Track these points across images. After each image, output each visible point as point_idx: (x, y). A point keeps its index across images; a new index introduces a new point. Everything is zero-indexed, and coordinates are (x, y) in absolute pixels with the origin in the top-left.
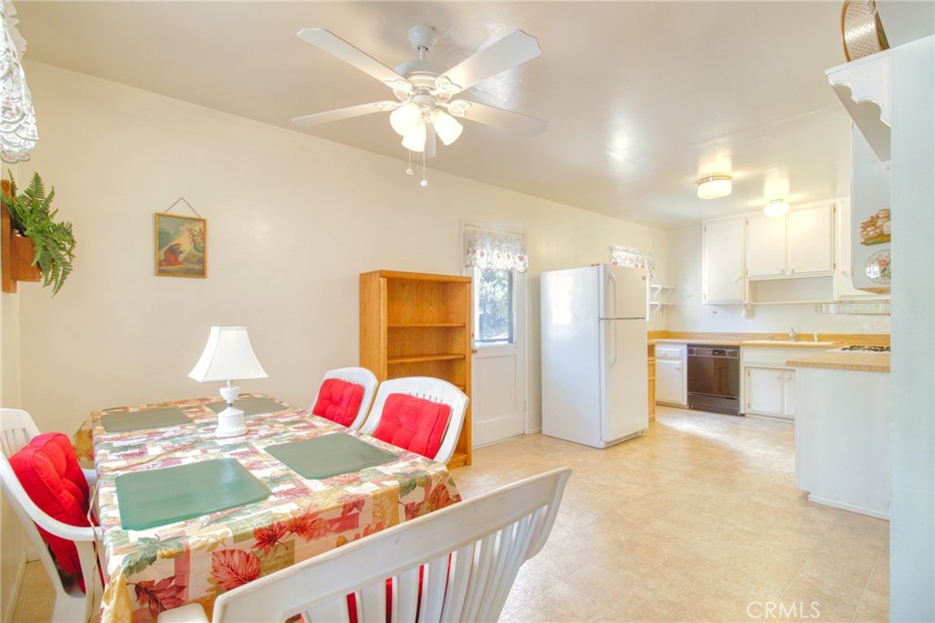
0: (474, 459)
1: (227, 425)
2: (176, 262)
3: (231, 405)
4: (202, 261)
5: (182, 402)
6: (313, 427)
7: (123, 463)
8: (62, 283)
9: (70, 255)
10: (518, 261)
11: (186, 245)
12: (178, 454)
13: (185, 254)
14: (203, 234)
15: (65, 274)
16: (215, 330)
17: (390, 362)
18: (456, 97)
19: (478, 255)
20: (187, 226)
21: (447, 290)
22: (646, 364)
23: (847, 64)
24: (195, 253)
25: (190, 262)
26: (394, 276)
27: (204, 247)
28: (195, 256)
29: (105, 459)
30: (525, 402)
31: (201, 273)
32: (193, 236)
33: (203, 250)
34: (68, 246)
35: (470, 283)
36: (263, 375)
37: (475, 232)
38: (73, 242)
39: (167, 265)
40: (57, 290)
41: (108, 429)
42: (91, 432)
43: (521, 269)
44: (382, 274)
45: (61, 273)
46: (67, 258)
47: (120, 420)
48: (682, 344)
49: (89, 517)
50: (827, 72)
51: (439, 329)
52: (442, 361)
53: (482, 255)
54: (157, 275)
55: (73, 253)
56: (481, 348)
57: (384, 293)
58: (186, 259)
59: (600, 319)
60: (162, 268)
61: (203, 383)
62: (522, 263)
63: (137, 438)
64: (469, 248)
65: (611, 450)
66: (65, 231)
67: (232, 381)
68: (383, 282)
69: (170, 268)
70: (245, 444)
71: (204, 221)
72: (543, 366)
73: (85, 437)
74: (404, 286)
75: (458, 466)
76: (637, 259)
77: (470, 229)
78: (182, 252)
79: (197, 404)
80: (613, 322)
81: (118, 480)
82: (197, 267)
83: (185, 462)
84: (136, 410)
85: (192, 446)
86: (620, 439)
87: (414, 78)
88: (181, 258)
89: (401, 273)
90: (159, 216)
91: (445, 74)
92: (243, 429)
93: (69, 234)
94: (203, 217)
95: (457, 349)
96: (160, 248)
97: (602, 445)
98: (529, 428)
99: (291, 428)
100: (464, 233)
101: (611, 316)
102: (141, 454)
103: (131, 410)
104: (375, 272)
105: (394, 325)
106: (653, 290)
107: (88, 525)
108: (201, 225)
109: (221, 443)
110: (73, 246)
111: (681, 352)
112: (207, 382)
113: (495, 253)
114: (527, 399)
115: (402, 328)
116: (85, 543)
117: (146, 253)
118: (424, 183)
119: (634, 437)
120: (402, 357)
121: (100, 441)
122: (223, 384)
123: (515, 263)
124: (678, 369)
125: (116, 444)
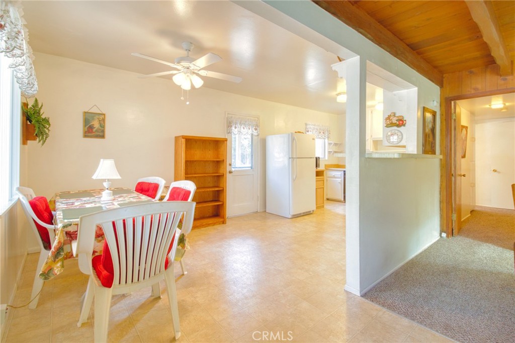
0: (228, 221)
1: (106, 196)
2: (92, 132)
3: (107, 189)
4: (103, 131)
5: (92, 190)
6: (140, 198)
7: (66, 206)
8: (45, 141)
9: (49, 130)
10: (254, 131)
11: (96, 124)
12: (85, 205)
13: (96, 128)
14: (104, 120)
15: (46, 138)
16: (102, 160)
17: (187, 176)
18: (200, 70)
19: (233, 128)
20: (97, 117)
21: (217, 144)
22: (315, 180)
23: (341, 62)
24: (101, 128)
25: (98, 132)
26: (188, 138)
27: (104, 126)
28: (100, 129)
29: (59, 205)
30: (258, 197)
31: (103, 137)
32: (100, 121)
33: (104, 127)
34: (48, 126)
35: (226, 141)
36: (119, 177)
37: (232, 117)
38: (49, 125)
39: (89, 133)
40: (43, 144)
41: (61, 198)
42: (55, 201)
43: (256, 134)
44: (183, 137)
45: (44, 138)
46: (47, 131)
47: (66, 195)
48: (341, 171)
49: (53, 221)
50: (332, 66)
51: (214, 161)
52: (215, 176)
53: (236, 128)
54: (84, 137)
55: (49, 129)
56: (234, 171)
57: (184, 146)
58: (96, 131)
59: (290, 158)
60: (86, 134)
61: (96, 180)
62: (256, 131)
63: (72, 201)
64: (229, 125)
65: (294, 219)
66: (47, 121)
67: (108, 180)
68: (184, 141)
69: (89, 134)
70: (111, 203)
71: (104, 115)
72: (267, 181)
73: (53, 203)
74: (196, 142)
75: (220, 224)
76: (320, 129)
77: (230, 116)
78: (95, 128)
79: (99, 191)
80: (295, 159)
81: (63, 211)
82: (101, 134)
83: (87, 207)
84: (73, 192)
85: (91, 203)
86: (300, 214)
87: (181, 64)
88: (94, 130)
89: (192, 136)
90: (85, 113)
91: (193, 63)
92: (112, 197)
93: (48, 121)
94: (104, 113)
95: (221, 171)
96: (85, 126)
97: (290, 217)
98: (259, 209)
99: (131, 199)
100: (227, 118)
101: (295, 157)
102: (72, 204)
103: (71, 193)
104: (180, 136)
105: (189, 159)
106: (330, 144)
107: (53, 224)
108: (103, 116)
109: (102, 202)
110: (50, 126)
111: (341, 175)
112: (98, 180)
113: (242, 127)
114: (259, 195)
115: (195, 161)
116: (51, 229)
117: (80, 128)
118: (188, 103)
119: (308, 214)
120: (195, 174)
121: (58, 201)
122: (104, 180)
123: (253, 131)
124: (339, 183)
125: (64, 202)
